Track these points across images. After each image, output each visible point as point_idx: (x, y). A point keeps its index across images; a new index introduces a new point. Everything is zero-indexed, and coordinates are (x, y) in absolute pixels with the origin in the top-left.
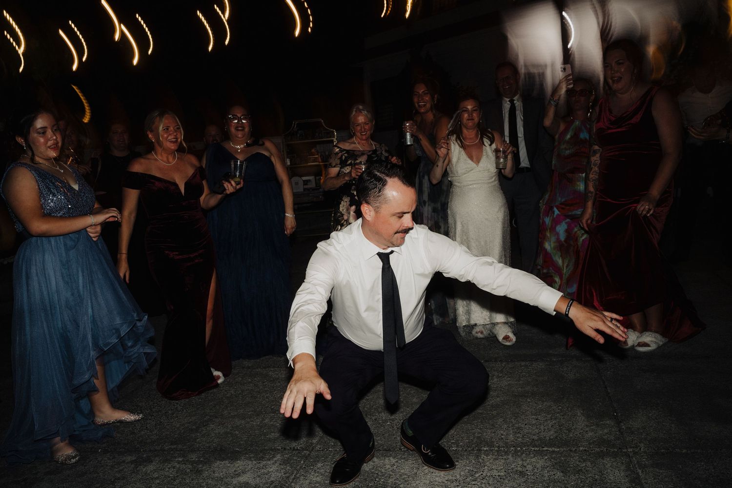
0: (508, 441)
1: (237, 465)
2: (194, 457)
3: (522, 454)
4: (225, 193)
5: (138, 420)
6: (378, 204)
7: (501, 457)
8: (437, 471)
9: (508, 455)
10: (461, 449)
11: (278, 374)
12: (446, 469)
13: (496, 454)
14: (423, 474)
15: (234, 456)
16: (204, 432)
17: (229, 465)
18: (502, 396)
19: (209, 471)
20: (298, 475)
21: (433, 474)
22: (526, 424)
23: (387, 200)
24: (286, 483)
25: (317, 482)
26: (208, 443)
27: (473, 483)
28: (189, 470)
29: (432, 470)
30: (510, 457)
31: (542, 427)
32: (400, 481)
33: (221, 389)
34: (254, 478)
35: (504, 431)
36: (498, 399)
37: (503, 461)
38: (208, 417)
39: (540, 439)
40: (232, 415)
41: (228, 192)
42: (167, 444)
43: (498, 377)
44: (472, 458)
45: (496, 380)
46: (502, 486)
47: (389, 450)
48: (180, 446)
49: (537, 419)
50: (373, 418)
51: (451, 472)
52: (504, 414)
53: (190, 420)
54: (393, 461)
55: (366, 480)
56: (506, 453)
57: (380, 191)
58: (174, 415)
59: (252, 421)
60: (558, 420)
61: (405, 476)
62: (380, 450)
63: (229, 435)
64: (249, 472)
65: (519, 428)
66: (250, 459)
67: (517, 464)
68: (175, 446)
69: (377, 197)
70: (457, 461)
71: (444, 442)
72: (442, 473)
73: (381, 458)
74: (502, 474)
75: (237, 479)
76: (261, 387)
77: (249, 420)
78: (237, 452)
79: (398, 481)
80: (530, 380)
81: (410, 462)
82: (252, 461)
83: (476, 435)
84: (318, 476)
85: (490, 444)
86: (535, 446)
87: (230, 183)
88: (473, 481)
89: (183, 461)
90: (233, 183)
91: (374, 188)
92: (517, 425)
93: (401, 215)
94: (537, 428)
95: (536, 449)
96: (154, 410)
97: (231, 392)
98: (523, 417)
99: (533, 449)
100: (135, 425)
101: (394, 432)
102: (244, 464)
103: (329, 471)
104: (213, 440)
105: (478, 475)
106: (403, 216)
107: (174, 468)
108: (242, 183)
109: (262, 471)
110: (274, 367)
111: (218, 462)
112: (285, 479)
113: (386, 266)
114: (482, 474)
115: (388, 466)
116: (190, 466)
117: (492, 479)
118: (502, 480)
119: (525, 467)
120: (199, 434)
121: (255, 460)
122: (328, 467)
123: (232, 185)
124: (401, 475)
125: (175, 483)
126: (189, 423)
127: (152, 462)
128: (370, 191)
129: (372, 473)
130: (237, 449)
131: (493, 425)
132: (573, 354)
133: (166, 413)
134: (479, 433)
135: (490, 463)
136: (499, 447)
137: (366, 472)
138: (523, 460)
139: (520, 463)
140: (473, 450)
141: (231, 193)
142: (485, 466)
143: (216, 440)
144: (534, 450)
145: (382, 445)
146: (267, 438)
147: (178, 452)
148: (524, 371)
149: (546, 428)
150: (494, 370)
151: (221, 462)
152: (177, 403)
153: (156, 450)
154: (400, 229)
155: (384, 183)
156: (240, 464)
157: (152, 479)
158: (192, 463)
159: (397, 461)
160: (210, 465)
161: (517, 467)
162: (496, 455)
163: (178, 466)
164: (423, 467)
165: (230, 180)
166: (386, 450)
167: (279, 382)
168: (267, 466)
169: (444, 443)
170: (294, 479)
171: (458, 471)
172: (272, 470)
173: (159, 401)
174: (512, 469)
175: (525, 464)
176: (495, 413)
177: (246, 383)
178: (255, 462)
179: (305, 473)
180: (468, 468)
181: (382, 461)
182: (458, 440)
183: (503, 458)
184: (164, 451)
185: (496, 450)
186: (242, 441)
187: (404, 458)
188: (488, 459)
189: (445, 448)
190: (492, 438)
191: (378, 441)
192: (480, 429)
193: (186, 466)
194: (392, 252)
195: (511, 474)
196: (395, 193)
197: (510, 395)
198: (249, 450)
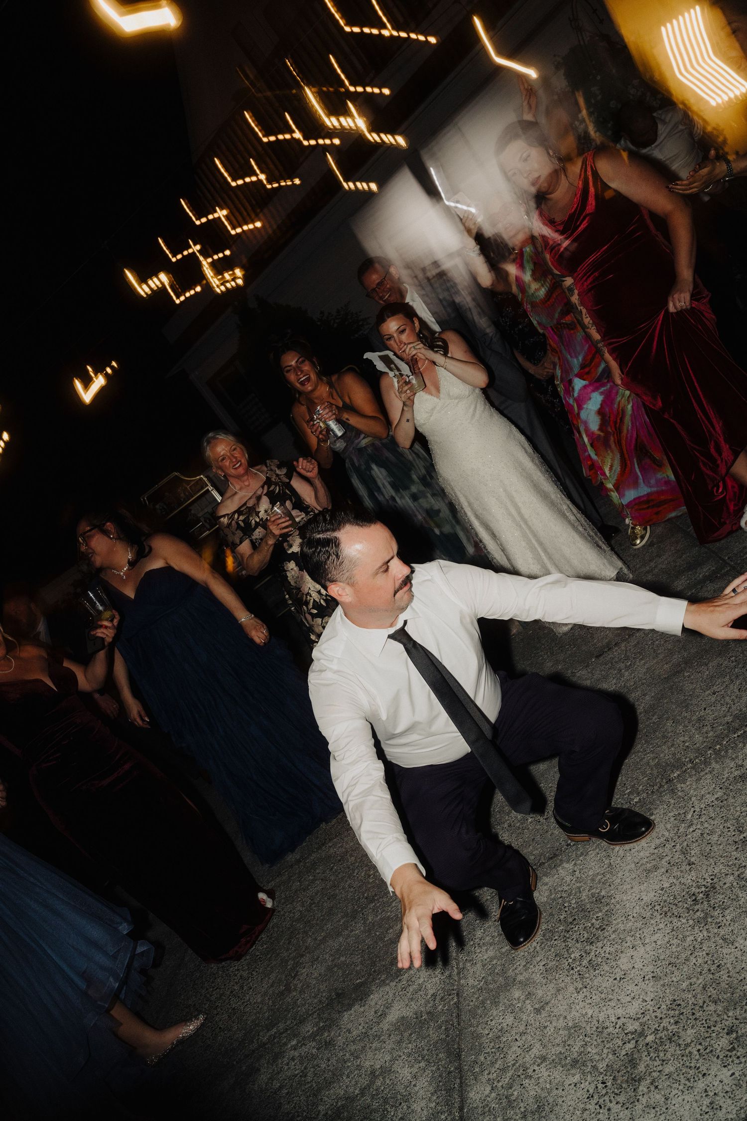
0: (698, 745)
1: (373, 1003)
2: (308, 1028)
3: (726, 752)
4: (106, 644)
5: (202, 1025)
6: (347, 574)
7: (703, 773)
8: (635, 844)
9: (710, 764)
10: (645, 795)
11: (342, 847)
12: (643, 835)
13: (694, 772)
14: (619, 859)
15: (360, 993)
16: (299, 986)
17: (362, 1009)
18: (650, 691)
19: (342, 1033)
20: (461, 965)
21: (633, 851)
22: (705, 709)
23: (355, 562)
24: (453, 985)
25: (492, 959)
26: (314, 997)
27: (691, 830)
28: (315, 1050)
29: (627, 847)
30: (714, 765)
31: (728, 699)
32: (597, 888)
33: (282, 913)
34: (407, 1005)
35: (684, 736)
36: (647, 698)
37: (709, 776)
38: (291, 962)
39: (736, 717)
40: (320, 941)
41: (109, 640)
42: (261, 1034)
43: (627, 668)
44: (666, 798)
45: (627, 674)
46: (730, 810)
47: (555, 855)
48: (281, 1026)
49: (714, 694)
50: (506, 825)
51: (654, 834)
52: (667, 713)
53: (271, 981)
54: (569, 866)
55: (551, 915)
56: (706, 763)
57: (338, 556)
58: (245, 988)
59: (352, 931)
60: (741, 677)
61: (599, 877)
62: (544, 863)
63: (335, 969)
64: (395, 1002)
65: (699, 720)
66: (383, 983)
67: (728, 769)
68: (275, 1030)
69: (340, 566)
70: (652, 814)
71: (617, 799)
72: (643, 842)
73: (552, 873)
74: (719, 794)
75: (385, 1021)
76: (333, 878)
77: (346, 932)
78: (361, 984)
79: (594, 890)
80: (670, 647)
81: (592, 854)
82: (388, 984)
83: (652, 763)
84: (486, 951)
85: (678, 764)
86: (735, 730)
87: (101, 626)
88: (689, 827)
89: (299, 1042)
90: (106, 623)
91: (328, 558)
92: (694, 718)
93: (386, 567)
94: (722, 705)
95: (739, 733)
96: (213, 998)
97: (298, 908)
98: (694, 702)
99: (736, 735)
100: (203, 1035)
101: (545, 827)
102: (381, 995)
103: (496, 934)
104: (319, 990)
105: (690, 816)
106: (388, 566)
107: (293, 1059)
108: (116, 614)
109: (411, 990)
110: (330, 840)
111: (346, 1015)
112: (448, 981)
113: (410, 646)
114: (694, 812)
115: (568, 879)
116: (314, 1044)
117: (711, 809)
118: (725, 802)
119: (742, 766)
120: (294, 994)
121: (392, 981)
122: (492, 929)
123: (106, 627)
124: (593, 880)
125: (309, 1079)
126: (272, 986)
127: (259, 1070)
128: (325, 564)
129: (554, 899)
130: (358, 981)
131: (664, 737)
132: (701, 576)
133: (232, 992)
134: (653, 759)
135: (695, 790)
136: (691, 761)
137: (545, 904)
138: (733, 759)
139: (732, 764)
140: (661, 786)
141: (114, 638)
142: (690, 798)
143: (323, 987)
144: (738, 736)
145: (541, 854)
146: (387, 940)
147: (284, 1035)
148: (655, 639)
149: (734, 697)
150: (616, 662)
151: (349, 1013)
152: (238, 970)
153: (253, 1051)
154: (397, 586)
155: (336, 543)
156: (376, 999)
157: (275, 1093)
158: (313, 1037)
159: (575, 864)
160: (337, 1026)
161: (731, 772)
162: (695, 775)
163: (296, 1054)
164: (613, 849)
165: (99, 623)
166: (551, 858)
167: (351, 856)
168: (413, 980)
169: (619, 801)
170: (459, 973)
171: (661, 825)
172: (422, 980)
173: (213, 982)
174: (728, 779)
175: (740, 763)
176: (655, 719)
177: (309, 885)
178: (394, 983)
179: (468, 955)
180: (672, 814)
181: (557, 876)
182: (633, 786)
183: (707, 771)
184: (265, 1044)
185: (691, 768)
186: (357, 966)
187: (582, 854)
188: (689, 786)
189: (624, 807)
190: (674, 754)
191: (531, 853)
192: (652, 752)
193: (308, 1046)
194: (405, 622)
195: (731, 787)
196: (358, 547)
197: (658, 683)
198: (375, 971)
